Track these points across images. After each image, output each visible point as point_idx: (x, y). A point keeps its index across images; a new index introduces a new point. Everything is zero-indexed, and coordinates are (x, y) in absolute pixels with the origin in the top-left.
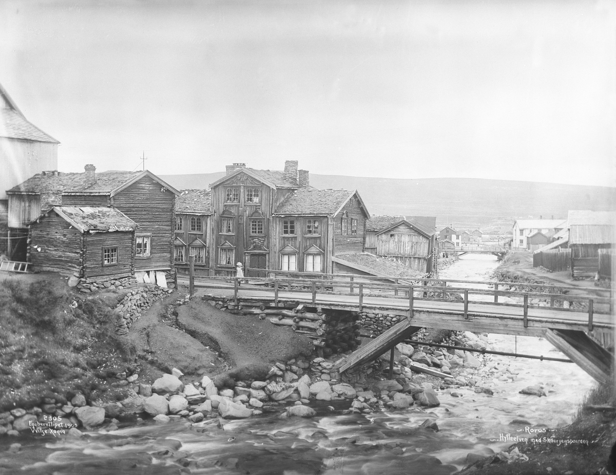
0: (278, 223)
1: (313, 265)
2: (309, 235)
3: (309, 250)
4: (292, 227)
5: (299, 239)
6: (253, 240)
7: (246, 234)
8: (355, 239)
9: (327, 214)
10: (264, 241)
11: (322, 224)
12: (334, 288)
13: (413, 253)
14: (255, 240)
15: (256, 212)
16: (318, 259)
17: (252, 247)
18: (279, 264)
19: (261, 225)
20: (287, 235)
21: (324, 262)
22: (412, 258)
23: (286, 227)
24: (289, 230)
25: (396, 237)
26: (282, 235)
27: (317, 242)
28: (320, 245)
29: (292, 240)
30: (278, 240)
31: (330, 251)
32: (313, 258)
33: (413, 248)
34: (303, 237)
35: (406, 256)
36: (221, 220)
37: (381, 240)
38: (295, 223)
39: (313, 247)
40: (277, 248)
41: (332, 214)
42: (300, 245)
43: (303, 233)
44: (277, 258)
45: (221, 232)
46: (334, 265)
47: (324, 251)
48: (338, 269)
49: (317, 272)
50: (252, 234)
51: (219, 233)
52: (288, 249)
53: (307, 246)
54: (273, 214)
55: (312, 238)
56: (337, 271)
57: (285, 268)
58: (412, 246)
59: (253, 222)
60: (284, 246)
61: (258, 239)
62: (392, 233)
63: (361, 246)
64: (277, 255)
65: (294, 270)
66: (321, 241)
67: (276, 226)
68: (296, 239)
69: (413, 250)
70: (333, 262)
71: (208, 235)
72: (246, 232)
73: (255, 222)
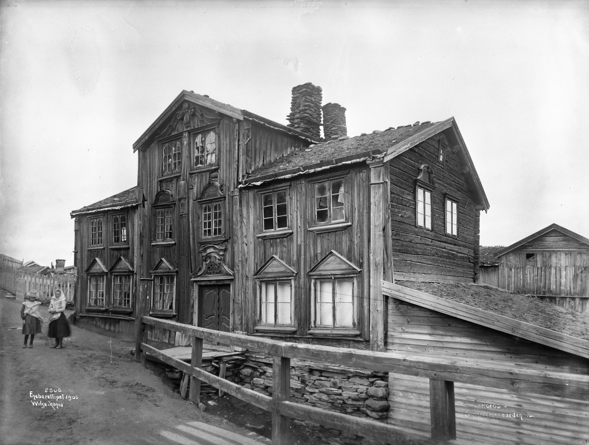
0: (251, 204)
1: (334, 308)
2: (322, 226)
3: (322, 267)
4: (282, 210)
5: (299, 239)
6: (205, 250)
7: (194, 239)
8: (456, 248)
9: (364, 155)
10: (225, 250)
11: (352, 188)
12: (392, 375)
13: (578, 289)
14: (209, 251)
15: (210, 184)
16: (347, 292)
17: (204, 268)
18: (255, 307)
19: (220, 213)
20: (270, 232)
21: (362, 299)
22: (577, 301)
23: (268, 212)
24: (275, 217)
25: (539, 258)
26: (261, 232)
27: (341, 243)
28: (350, 250)
29: (282, 242)
30: (252, 246)
31: (376, 265)
32: (334, 289)
33: (579, 278)
34: (307, 232)
35: (563, 295)
36: (155, 215)
37: (507, 265)
38: (288, 198)
39: (332, 258)
40: (251, 267)
41: (380, 152)
42: (299, 256)
43: (307, 222)
44: (250, 291)
45: (155, 240)
46: (390, 306)
47: (361, 265)
48: (400, 319)
49: (345, 328)
50: (204, 237)
51: (151, 242)
52: (276, 267)
53: (316, 256)
54: (240, 183)
55: (329, 232)
56: (401, 325)
57: (268, 318)
58: (576, 276)
59: (205, 211)
60: (267, 260)
61: (215, 248)
62: (530, 250)
63: (470, 267)
64: (250, 284)
65: (288, 321)
66: (351, 241)
67: (248, 212)
68: (292, 240)
69: (579, 283)
70: (386, 298)
71: (135, 248)
72: (193, 234)
73: (209, 210)
